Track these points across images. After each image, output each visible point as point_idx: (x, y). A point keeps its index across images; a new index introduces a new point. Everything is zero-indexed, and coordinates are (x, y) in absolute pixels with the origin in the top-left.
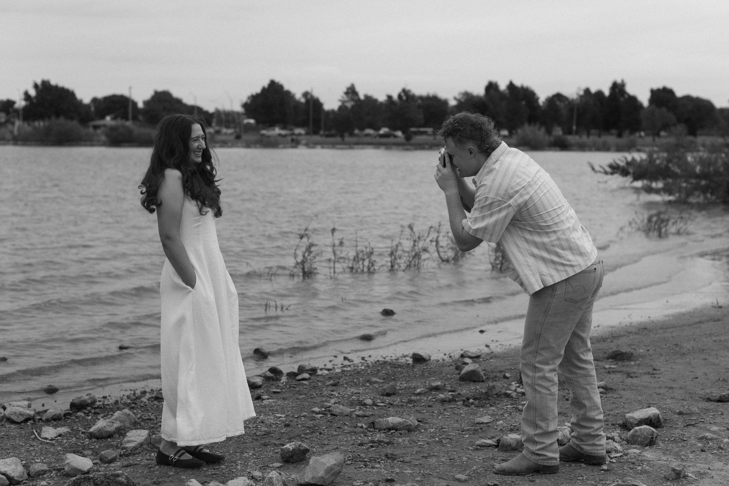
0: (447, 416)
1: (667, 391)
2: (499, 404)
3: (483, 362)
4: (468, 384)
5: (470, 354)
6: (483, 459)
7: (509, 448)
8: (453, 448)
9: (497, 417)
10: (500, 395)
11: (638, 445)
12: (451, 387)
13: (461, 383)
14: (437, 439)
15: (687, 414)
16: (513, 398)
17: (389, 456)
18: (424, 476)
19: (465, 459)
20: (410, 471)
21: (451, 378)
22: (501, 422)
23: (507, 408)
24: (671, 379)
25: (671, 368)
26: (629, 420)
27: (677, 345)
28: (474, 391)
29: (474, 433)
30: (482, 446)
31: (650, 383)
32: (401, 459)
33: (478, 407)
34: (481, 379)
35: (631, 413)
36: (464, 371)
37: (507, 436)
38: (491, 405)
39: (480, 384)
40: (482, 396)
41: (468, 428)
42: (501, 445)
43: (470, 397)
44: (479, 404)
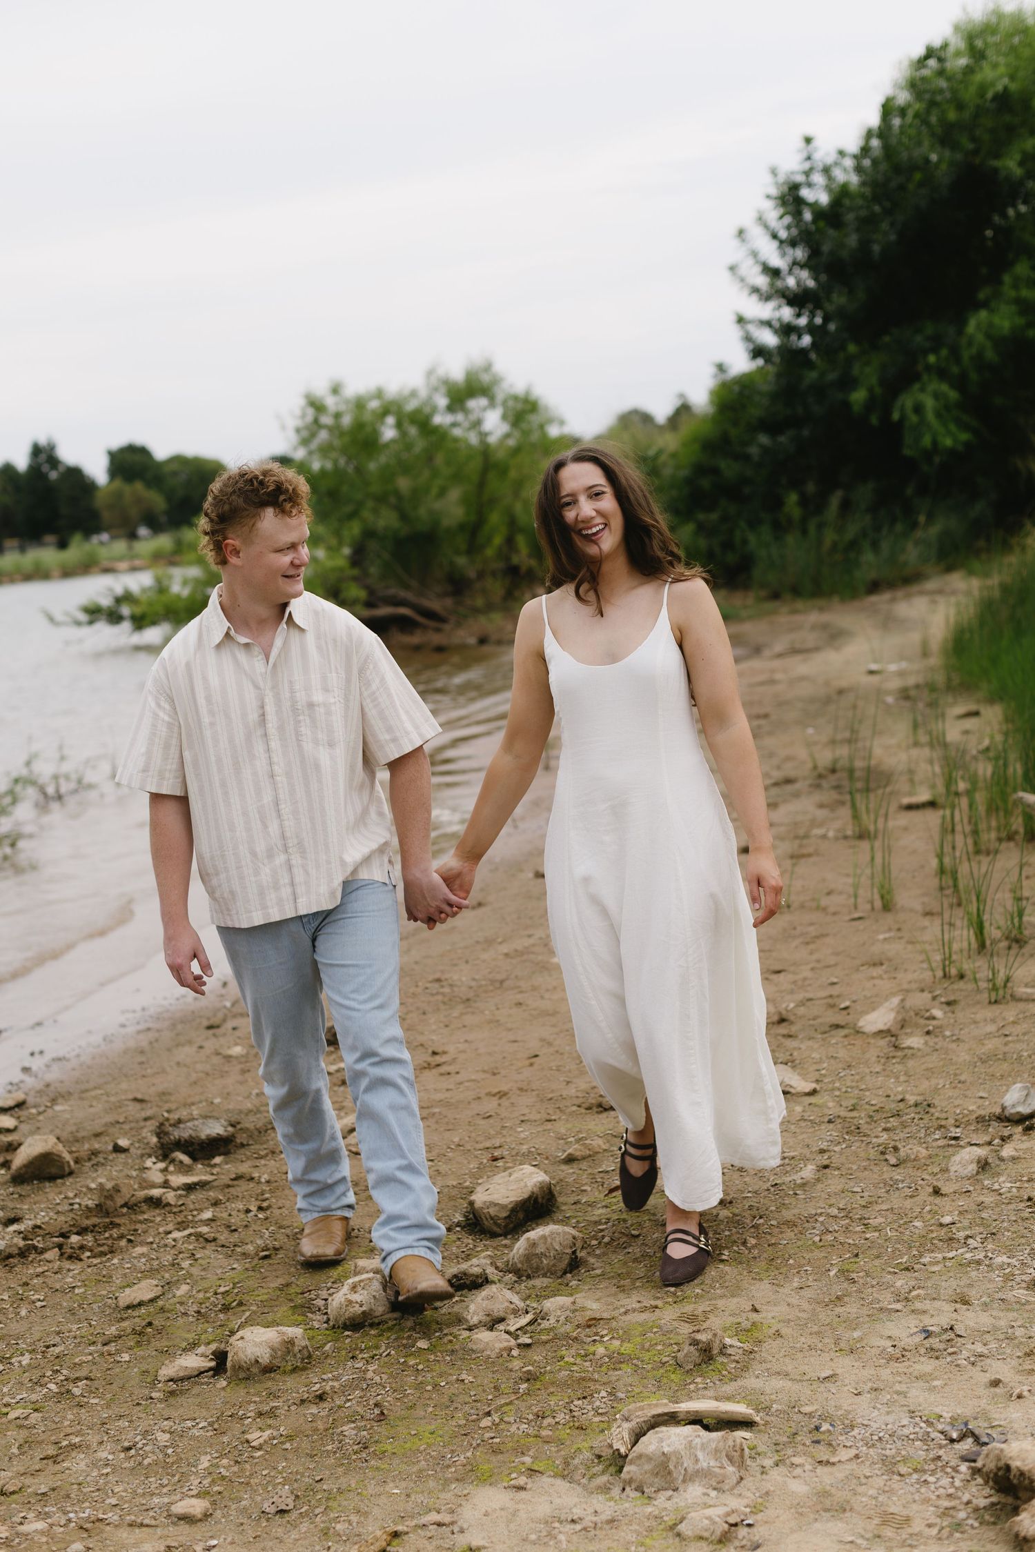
0: (39, 1304)
1: (499, 1105)
2: (146, 1232)
3: (41, 1118)
4: (39, 1189)
6: (210, 1424)
7: (255, 1370)
8: (108, 1406)
9: (167, 1275)
10: (136, 1205)
11: (545, 1275)
12: (3, 1208)
13: (18, 1189)
14: (53, 1386)
15: (584, 1158)
16: (171, 1205)
19: (163, 1438)
22: (184, 1288)
23: (174, 1240)
24: (484, 1071)
25: (466, 1041)
26: (485, 1211)
27: (438, 980)
28: (67, 1207)
29: (139, 1343)
30: (182, 1379)
31: (447, 1090)
33: (103, 1254)
34: (67, 1170)
35: (479, 1189)
36: (20, 1159)
37: (242, 1338)
38: (130, 1241)
39: (69, 1181)
40: (95, 1220)
41: (113, 1330)
42: (233, 1366)
43: (66, 1228)
44: (99, 1245)
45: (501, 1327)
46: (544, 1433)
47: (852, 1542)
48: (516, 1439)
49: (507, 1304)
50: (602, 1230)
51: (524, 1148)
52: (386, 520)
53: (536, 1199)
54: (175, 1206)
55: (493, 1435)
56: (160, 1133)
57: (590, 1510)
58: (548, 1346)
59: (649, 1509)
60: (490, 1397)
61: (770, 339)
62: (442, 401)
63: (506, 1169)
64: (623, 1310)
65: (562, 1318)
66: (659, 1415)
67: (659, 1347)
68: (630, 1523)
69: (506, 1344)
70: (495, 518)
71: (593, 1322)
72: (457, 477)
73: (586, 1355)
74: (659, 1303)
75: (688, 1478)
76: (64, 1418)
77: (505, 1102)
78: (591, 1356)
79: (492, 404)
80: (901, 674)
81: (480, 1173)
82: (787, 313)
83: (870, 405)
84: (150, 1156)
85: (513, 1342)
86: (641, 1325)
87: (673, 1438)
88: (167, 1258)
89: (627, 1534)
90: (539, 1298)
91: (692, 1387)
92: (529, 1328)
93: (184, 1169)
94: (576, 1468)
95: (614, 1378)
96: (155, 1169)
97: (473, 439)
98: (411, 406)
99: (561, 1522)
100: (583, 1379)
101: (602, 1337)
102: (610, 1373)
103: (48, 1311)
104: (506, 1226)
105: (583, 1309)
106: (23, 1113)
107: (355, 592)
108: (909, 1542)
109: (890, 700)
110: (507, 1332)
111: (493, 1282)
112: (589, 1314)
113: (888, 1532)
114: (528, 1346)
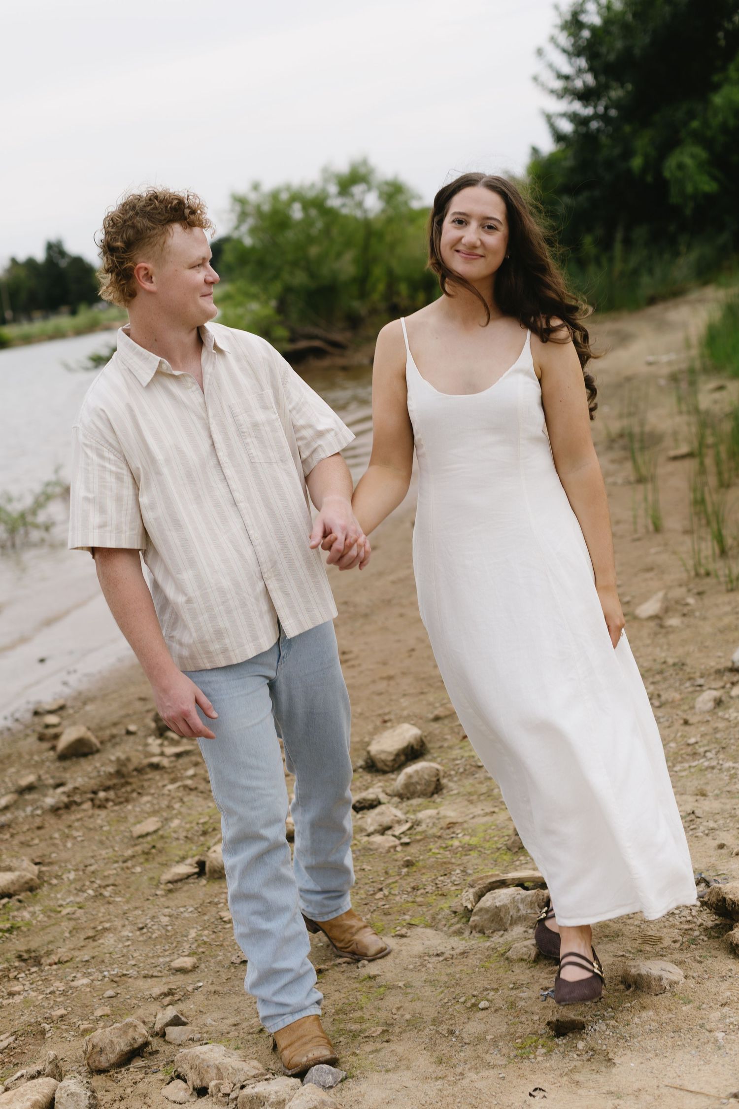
0: (79, 839)
1: (388, 685)
2: (149, 787)
3: (77, 716)
4: (77, 763)
5: (48, 707)
6: (196, 909)
8: (128, 902)
9: (165, 814)
10: (142, 769)
11: (419, 797)
12: (53, 777)
13: (63, 763)
14: (91, 892)
15: (446, 717)
16: (166, 768)
17: (26, 956)
18: (116, 982)
19: (165, 920)
20: (85, 981)
21: (43, 762)
22: (176, 823)
23: (170, 791)
24: (379, 663)
25: (366, 643)
26: (378, 757)
28: (95, 773)
29: (147, 860)
30: (176, 881)
32: (54, 958)
33: (121, 803)
34: (94, 749)
35: (374, 742)
36: (63, 743)
37: (215, 851)
38: (139, 793)
39: (97, 756)
40: (115, 781)
41: (129, 852)
42: (210, 871)
43: (95, 788)
44: (119, 797)
45: (389, 832)
46: (419, 899)
47: (623, 956)
48: (399, 905)
49: (392, 817)
50: (457, 765)
51: (405, 713)
52: (300, 278)
53: (412, 747)
54: (170, 768)
55: (384, 903)
56: (157, 719)
57: (449, 947)
58: (421, 843)
59: (488, 944)
60: (382, 879)
61: (567, 127)
62: (333, 189)
63: (392, 727)
64: (471, 816)
65: (431, 825)
66: (494, 882)
67: (496, 839)
68: (475, 954)
69: (392, 844)
70: (378, 271)
71: (451, 825)
72: (348, 244)
73: (447, 847)
74: (496, 810)
75: (514, 922)
76: (99, 911)
77: (392, 683)
78: (450, 848)
79: (369, 189)
80: (670, 363)
81: (376, 731)
82: (577, 107)
83: (645, 169)
84: (150, 735)
85: (397, 842)
86: (484, 824)
87: (503, 896)
88: (164, 803)
89: (472, 961)
90: (415, 812)
91: (518, 863)
92: (408, 832)
93: (174, 743)
94: (440, 920)
95: (465, 861)
96: (154, 744)
97: (359, 214)
98: (311, 194)
99: (429, 956)
100: (445, 863)
101: (457, 834)
102: (463, 858)
103: (86, 843)
104: (393, 766)
105: (445, 817)
106: (64, 713)
107: (281, 332)
108: (661, 953)
109: (662, 382)
110: (394, 836)
111: (384, 804)
112: (448, 820)
113: (648, 948)
114: (407, 844)
